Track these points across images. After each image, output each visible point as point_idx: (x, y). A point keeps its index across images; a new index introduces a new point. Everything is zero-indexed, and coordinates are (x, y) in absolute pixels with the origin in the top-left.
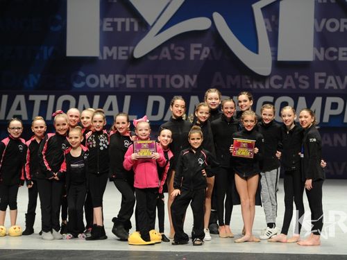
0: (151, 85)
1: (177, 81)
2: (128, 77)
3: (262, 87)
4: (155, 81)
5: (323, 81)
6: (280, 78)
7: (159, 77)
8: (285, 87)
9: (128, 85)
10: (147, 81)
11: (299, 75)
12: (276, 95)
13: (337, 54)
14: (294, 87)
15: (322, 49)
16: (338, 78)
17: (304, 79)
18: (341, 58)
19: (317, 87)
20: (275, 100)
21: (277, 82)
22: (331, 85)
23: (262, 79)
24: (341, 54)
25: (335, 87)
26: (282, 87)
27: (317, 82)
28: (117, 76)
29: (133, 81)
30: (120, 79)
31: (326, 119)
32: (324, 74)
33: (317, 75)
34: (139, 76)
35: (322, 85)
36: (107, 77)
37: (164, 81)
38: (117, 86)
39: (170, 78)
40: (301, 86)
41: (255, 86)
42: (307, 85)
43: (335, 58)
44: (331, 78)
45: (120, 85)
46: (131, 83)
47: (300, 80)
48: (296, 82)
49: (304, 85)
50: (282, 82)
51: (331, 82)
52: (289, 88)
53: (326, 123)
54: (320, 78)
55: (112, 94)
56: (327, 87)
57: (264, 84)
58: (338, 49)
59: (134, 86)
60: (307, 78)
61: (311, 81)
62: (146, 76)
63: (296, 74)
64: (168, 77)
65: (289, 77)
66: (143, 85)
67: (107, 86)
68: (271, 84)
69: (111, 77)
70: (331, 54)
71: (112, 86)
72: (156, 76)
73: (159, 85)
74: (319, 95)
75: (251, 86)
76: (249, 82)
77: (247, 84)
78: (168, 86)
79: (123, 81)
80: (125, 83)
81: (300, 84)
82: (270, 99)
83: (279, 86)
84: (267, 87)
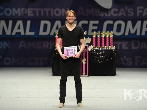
0: (42, 14)
1: (58, 12)
2: (29, 9)
3: (106, 15)
4: (45, 12)
5: (141, 11)
6: (117, 10)
7: (47, 10)
8: (120, 15)
9: (29, 15)
10: (40, 12)
11: (128, 8)
12: (115, 20)
14: (125, 15)
17: (131, 11)
19: (138, 15)
20: (114, 23)
21: (115, 12)
22: (146, 14)
23: (107, 10)
26: (118, 15)
27: (138, 12)
28: (23, 9)
29: (32, 12)
30: (24, 11)
31: (143, 34)
32: (142, 8)
33: (138, 8)
34: (35, 9)
35: (141, 14)
36: (17, 9)
37: (50, 12)
38: (23, 15)
39: (54, 10)
40: (129, 15)
41: (102, 15)
42: (133, 14)
44: (146, 9)
46: (31, 13)
47: (129, 11)
48: (126, 12)
49: (130, 14)
50: (118, 12)
51: (146, 12)
52: (122, 16)
53: (143, 36)
54: (140, 10)
55: (20, 19)
56: (144, 15)
57: (108, 13)
59: (33, 15)
61: (135, 11)
62: (39, 9)
63: (126, 8)
64: (52, 9)
65: (122, 10)
66: (37, 14)
67: (17, 15)
68: (112, 13)
69: (19, 10)
71: (20, 15)
72: (45, 9)
73: (47, 14)
74: (139, 20)
75: (100, 15)
76: (99, 12)
77: (98, 14)
78: (52, 15)
79: (26, 12)
80: (27, 13)
81: (128, 13)
82: (111, 22)
83: (116, 15)
84: (109, 15)
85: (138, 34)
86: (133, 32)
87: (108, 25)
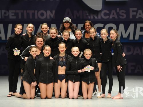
0: (25, 17)
1: (42, 15)
2: (10, 12)
3: (96, 18)
5: (135, 13)
6: (107, 12)
7: (31, 12)
8: (111, 18)
9: (11, 17)
10: (22, 14)
11: (120, 10)
12: (105, 23)
14: (116, 17)
17: (123, 13)
19: (131, 17)
20: (104, 26)
21: (105, 14)
22: (140, 16)
23: (96, 12)
27: (131, 14)
28: (3, 11)
29: (13, 14)
30: (5, 13)
32: (135, 9)
33: (131, 9)
34: (17, 11)
35: (134, 16)
37: (33, 14)
38: (3, 18)
39: (38, 12)
40: (121, 17)
41: (92, 17)
42: (125, 16)
44: (140, 11)
45: (5, 17)
46: (12, 16)
47: (120, 13)
48: (118, 14)
49: (123, 16)
50: (109, 14)
51: (140, 14)
52: (114, 18)
53: (137, 40)
54: (133, 11)
56: (137, 17)
57: (97, 16)
59: (15, 17)
60: (125, 12)
61: (128, 13)
62: (22, 11)
63: (118, 9)
64: (36, 11)
65: (113, 11)
66: (20, 17)
68: (102, 16)
72: (28, 11)
73: (31, 17)
74: (132, 23)
75: (89, 17)
76: (88, 14)
77: (87, 16)
78: (36, 17)
79: (7, 15)
81: (120, 15)
83: (108, 17)
84: (99, 17)
85: (131, 38)
86: (125, 36)
87: (98, 28)
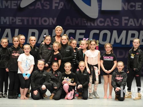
0: (30, 23)
1: (45, 21)
2: (17, 18)
3: (93, 25)
4: (33, 21)
5: (127, 22)
6: (103, 20)
7: (35, 19)
8: (106, 25)
9: (17, 23)
10: (28, 21)
11: (114, 18)
12: (101, 29)
13: (135, 6)
14: (111, 25)
15: (127, 4)
16: (135, 20)
17: (116, 21)
18: (137, 9)
19: (123, 25)
20: (100, 32)
21: (101, 22)
22: (131, 24)
23: (93, 20)
24: (137, 6)
25: (134, 25)
26: (104, 25)
27: (124, 22)
28: (11, 18)
29: (20, 21)
30: (13, 20)
32: (127, 18)
33: (123, 18)
34: (23, 18)
35: (126, 24)
37: (37, 21)
38: (11, 23)
40: (114, 25)
41: (89, 24)
42: (118, 24)
43: (134, 8)
44: (131, 20)
45: (12, 23)
46: (19, 22)
47: (114, 21)
48: (112, 22)
49: (116, 24)
50: (104, 22)
51: (131, 22)
52: (108, 25)
53: (128, 45)
54: (125, 20)
55: (8, 28)
56: (129, 25)
57: (94, 23)
58: (135, 4)
59: (21, 23)
60: (118, 20)
61: (120, 21)
62: (28, 18)
63: (112, 18)
64: (40, 18)
65: (108, 20)
66: (26, 23)
67: (5, 23)
68: (98, 23)
69: (7, 18)
70: (132, 6)
71: (8, 23)
72: (33, 18)
73: (35, 23)
74: (124, 30)
75: (87, 24)
76: (85, 22)
77: (85, 23)
78: (40, 24)
79: (14, 21)
80: (16, 21)
81: (114, 23)
82: (97, 32)
83: (102, 24)
84: (96, 25)
85: (123, 43)
86: (118, 41)
87: (95, 34)
